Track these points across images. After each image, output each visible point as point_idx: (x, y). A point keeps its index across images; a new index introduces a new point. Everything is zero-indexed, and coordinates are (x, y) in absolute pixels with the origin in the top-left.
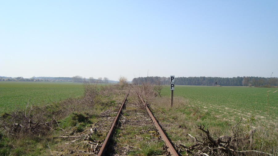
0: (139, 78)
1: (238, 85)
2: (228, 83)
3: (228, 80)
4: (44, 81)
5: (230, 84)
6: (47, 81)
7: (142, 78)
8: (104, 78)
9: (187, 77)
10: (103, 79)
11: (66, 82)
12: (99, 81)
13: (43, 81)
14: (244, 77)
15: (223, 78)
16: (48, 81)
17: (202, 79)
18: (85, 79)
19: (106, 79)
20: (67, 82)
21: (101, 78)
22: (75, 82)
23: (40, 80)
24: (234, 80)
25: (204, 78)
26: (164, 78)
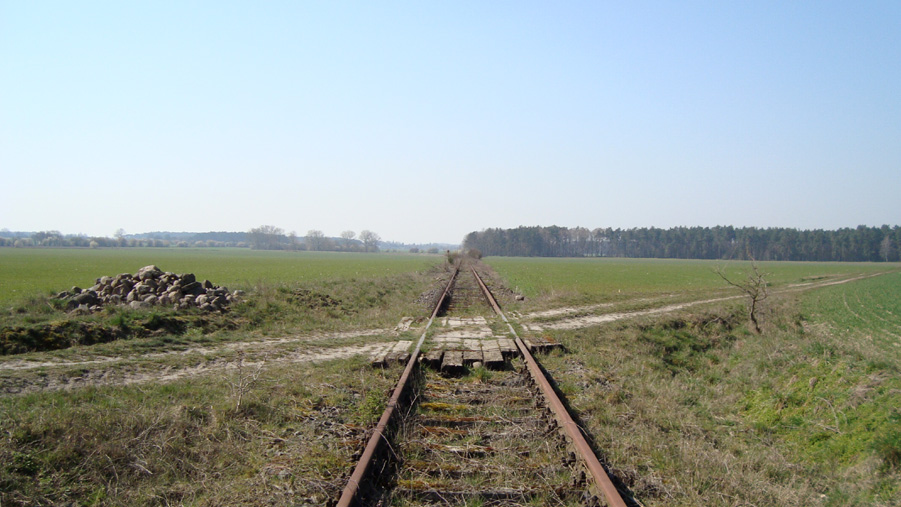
0: (490, 230)
1: (865, 260)
2: (823, 249)
3: (822, 237)
4: (145, 244)
5: (834, 253)
6: (159, 245)
7: (501, 232)
8: (363, 233)
9: (667, 229)
10: (357, 237)
11: (228, 249)
12: (346, 245)
13: (141, 245)
14: (886, 227)
15: (807, 233)
16: (162, 246)
17: (726, 234)
18: (293, 237)
19: (368, 235)
20: (232, 249)
21: (352, 234)
22: (259, 247)
23: (129, 243)
24: (847, 240)
25: (730, 232)
26: (583, 232)
